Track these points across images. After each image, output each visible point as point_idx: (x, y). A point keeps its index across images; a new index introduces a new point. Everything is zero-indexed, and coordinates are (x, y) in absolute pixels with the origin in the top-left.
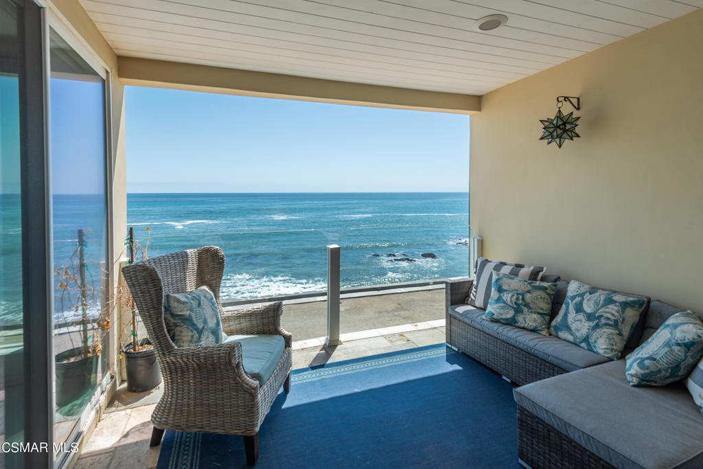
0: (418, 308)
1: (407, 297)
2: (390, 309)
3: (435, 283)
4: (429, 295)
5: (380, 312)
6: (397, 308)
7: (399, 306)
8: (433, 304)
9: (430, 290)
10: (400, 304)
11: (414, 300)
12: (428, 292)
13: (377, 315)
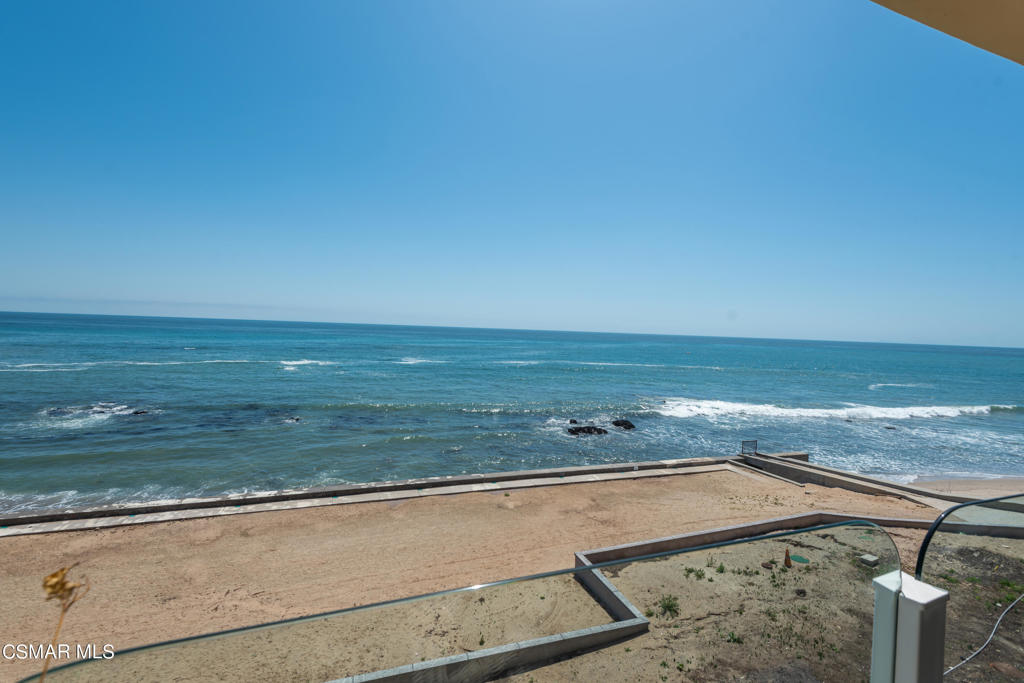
0: (621, 507)
1: (604, 489)
2: (581, 508)
3: (641, 468)
4: (634, 485)
5: (567, 512)
6: (592, 507)
7: (593, 503)
8: (641, 501)
9: (635, 479)
10: (594, 500)
11: (613, 494)
12: (633, 481)
13: (562, 517)
